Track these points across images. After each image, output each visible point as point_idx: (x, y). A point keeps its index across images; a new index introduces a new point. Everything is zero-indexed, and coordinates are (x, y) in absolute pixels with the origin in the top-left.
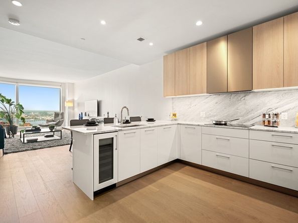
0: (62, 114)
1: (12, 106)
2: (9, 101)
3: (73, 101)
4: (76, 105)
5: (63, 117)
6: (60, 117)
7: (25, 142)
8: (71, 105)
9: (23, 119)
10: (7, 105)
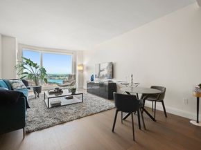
0: (75, 76)
1: (38, 69)
2: (35, 65)
3: (82, 65)
4: (85, 68)
5: (75, 79)
6: (73, 78)
7: (50, 106)
8: (81, 68)
9: (46, 80)
10: (34, 68)
